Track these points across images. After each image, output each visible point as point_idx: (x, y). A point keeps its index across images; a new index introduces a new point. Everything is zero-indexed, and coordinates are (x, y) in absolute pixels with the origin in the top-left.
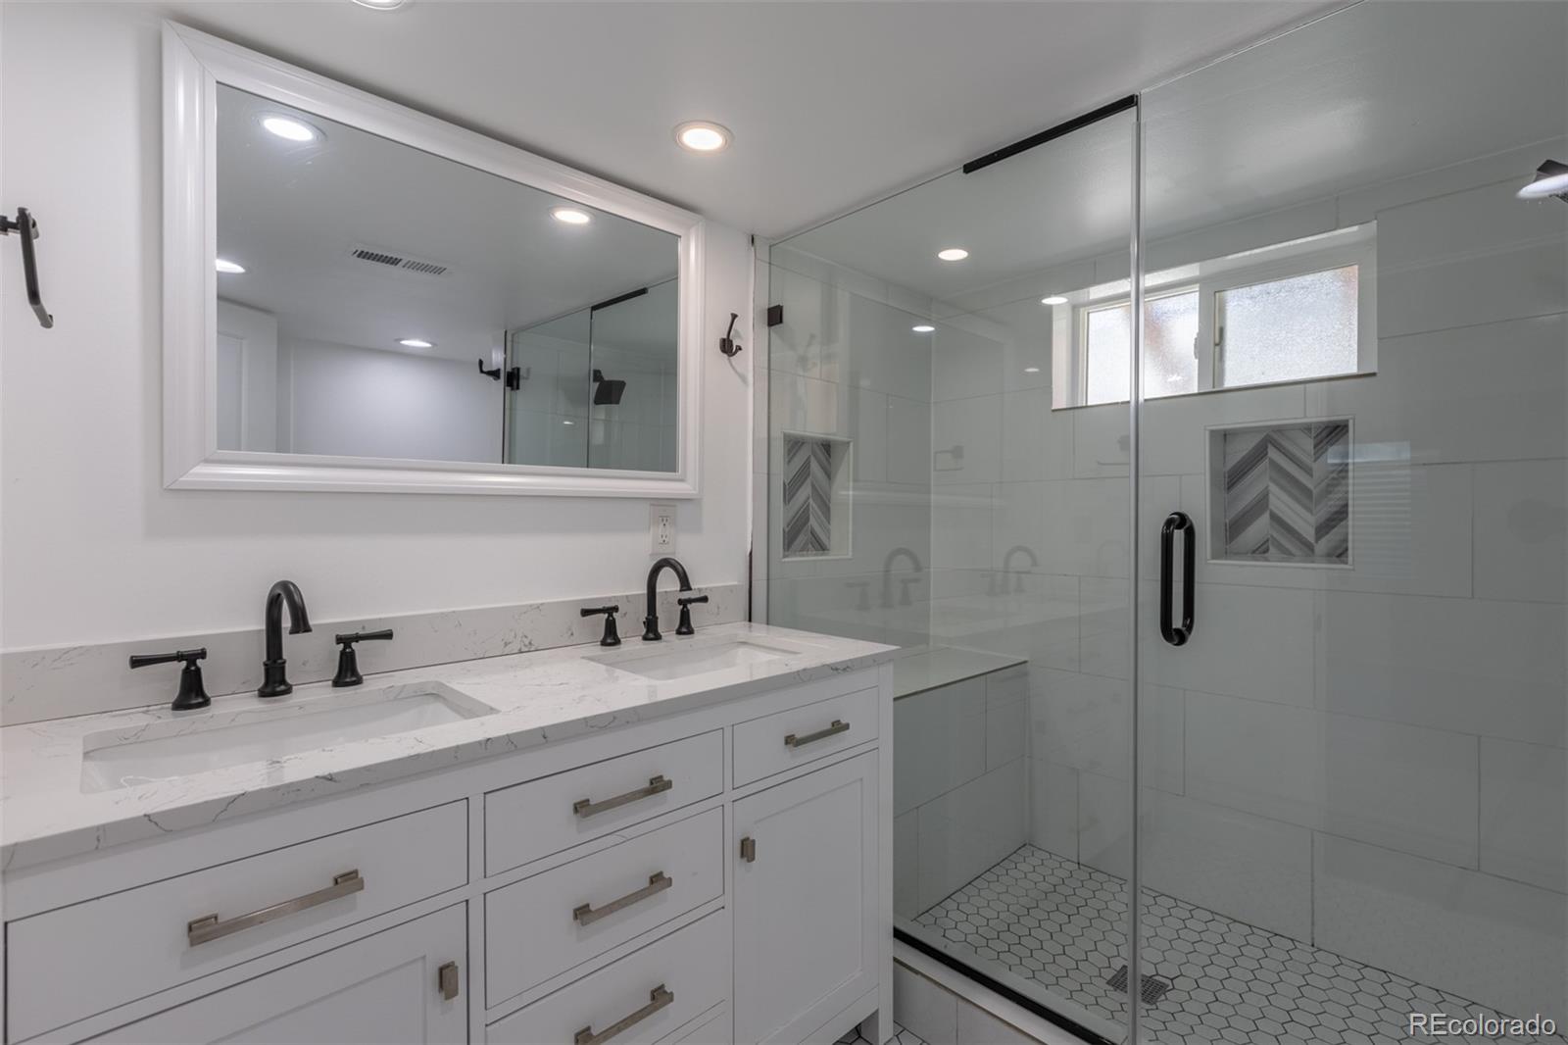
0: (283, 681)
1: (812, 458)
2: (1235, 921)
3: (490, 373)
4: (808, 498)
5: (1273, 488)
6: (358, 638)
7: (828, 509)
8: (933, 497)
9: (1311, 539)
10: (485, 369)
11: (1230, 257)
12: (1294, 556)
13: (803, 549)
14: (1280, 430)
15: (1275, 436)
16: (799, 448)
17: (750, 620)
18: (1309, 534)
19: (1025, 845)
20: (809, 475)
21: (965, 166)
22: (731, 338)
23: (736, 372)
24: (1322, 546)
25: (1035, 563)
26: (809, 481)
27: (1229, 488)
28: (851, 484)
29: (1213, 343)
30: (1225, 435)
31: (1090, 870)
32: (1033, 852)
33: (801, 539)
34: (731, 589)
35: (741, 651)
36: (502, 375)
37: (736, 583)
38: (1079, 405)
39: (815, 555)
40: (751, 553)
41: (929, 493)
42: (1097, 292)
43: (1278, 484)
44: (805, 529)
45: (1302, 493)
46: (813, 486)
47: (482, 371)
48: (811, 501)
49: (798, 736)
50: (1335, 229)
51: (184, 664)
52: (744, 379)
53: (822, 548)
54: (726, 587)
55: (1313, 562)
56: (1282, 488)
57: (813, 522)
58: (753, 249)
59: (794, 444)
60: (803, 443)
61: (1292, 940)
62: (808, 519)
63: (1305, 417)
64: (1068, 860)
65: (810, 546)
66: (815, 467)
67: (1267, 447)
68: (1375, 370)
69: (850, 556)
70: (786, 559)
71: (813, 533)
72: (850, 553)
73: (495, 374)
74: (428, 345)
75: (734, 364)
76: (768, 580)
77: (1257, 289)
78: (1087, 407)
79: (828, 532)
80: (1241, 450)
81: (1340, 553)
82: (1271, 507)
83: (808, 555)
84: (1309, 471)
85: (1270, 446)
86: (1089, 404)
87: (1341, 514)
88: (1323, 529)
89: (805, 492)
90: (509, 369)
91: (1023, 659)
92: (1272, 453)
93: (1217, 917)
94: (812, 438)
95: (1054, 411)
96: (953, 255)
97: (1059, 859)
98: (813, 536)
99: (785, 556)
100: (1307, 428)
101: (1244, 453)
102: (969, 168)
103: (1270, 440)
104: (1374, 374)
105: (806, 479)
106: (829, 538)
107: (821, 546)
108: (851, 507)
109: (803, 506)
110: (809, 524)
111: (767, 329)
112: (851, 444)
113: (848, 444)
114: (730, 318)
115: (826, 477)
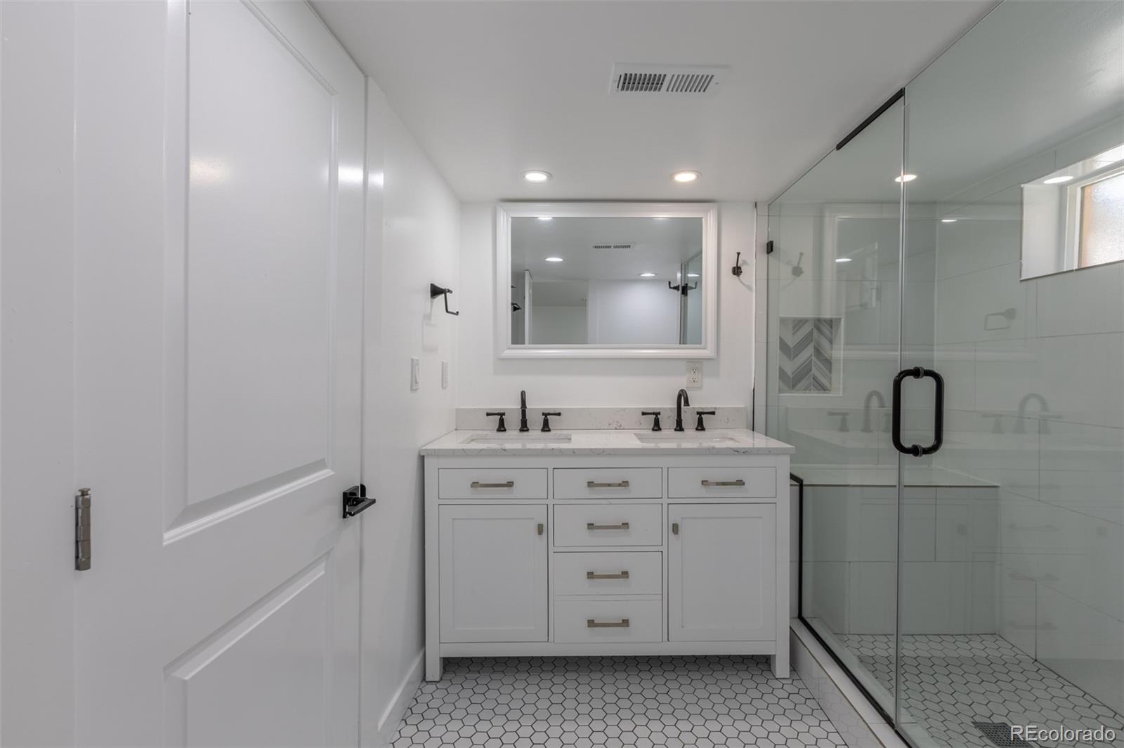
0: (526, 427)
1: (815, 331)
3: (675, 288)
4: (811, 356)
6: (549, 414)
7: (830, 363)
8: (935, 353)
10: (672, 286)
13: (807, 389)
16: (803, 324)
17: (753, 429)
20: (811, 341)
21: (837, 146)
22: (738, 265)
23: (744, 284)
26: (811, 345)
28: (842, 347)
33: (805, 382)
34: (738, 409)
36: (680, 288)
37: (742, 406)
39: (816, 393)
40: (754, 390)
41: (933, 350)
44: (808, 376)
46: (815, 348)
47: (670, 288)
48: (813, 358)
49: (710, 481)
51: (499, 417)
52: (748, 288)
53: (824, 389)
54: (734, 408)
57: (814, 371)
58: (755, 210)
59: (798, 322)
60: (806, 321)
62: (811, 370)
65: (813, 387)
66: (817, 336)
69: (841, 395)
70: (782, 395)
71: (815, 378)
72: (841, 393)
73: (677, 288)
74: (653, 275)
75: (742, 280)
76: (767, 406)
79: (829, 379)
83: (809, 393)
89: (807, 353)
90: (683, 285)
95: (1022, 281)
98: (816, 381)
99: (782, 393)
102: (839, 147)
106: (830, 383)
107: (822, 387)
108: (842, 361)
109: (807, 360)
110: (812, 373)
111: (766, 255)
112: (843, 320)
113: (840, 319)
114: (737, 255)
115: (828, 342)
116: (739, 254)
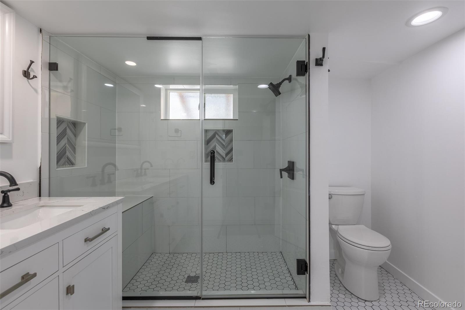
1: (67, 127)
2: (210, 253)
4: (66, 144)
5: (217, 145)
7: (75, 148)
9: (224, 157)
11: (206, 86)
12: (221, 161)
13: (64, 165)
14: (218, 130)
15: (217, 132)
16: (61, 123)
17: (40, 196)
18: (224, 156)
19: (152, 254)
20: (66, 134)
21: (147, 37)
22: (29, 71)
23: (32, 87)
24: (227, 159)
25: (152, 166)
26: (66, 137)
27: (207, 144)
28: (87, 139)
29: (203, 107)
30: (206, 131)
31: (173, 254)
32: (155, 255)
33: (62, 161)
34: (30, 184)
35: (41, 210)
37: (32, 181)
38: (168, 119)
39: (69, 167)
40: (40, 168)
41: (116, 143)
42: (172, 87)
43: (218, 143)
44: (65, 156)
45: (223, 146)
46: (68, 139)
48: (67, 145)
49: (91, 237)
50: (230, 85)
52: (36, 91)
53: (72, 164)
54: (28, 183)
55: (225, 162)
56: (219, 145)
57: (68, 153)
58: (40, 34)
59: (60, 121)
60: (63, 122)
61: (222, 253)
62: (66, 152)
63: (225, 128)
64: (167, 253)
65: (67, 163)
66: (68, 131)
67: (215, 135)
68: (238, 119)
70: (57, 169)
71: (68, 158)
72: (86, 165)
75: (31, 83)
76: (49, 178)
77: (213, 95)
78: (169, 120)
79: (75, 158)
80: (210, 135)
81: (231, 160)
82: (216, 149)
83: (66, 167)
84: (224, 141)
85: (216, 134)
86: (170, 119)
87: (231, 150)
88: (227, 154)
89: (64, 142)
91: (152, 196)
92: (217, 136)
93: (206, 254)
94: (67, 120)
95: (161, 120)
96: (130, 63)
97: (164, 254)
98: (68, 159)
99: (57, 168)
100: (224, 131)
101: (211, 136)
103: (216, 133)
104: (237, 120)
105: (64, 137)
106: (75, 160)
107: (72, 163)
108: (86, 148)
109: (64, 146)
110: (66, 154)
111: (48, 71)
112: (87, 124)
113: (85, 123)
114: (29, 62)
115: (73, 136)
116: (32, 62)
